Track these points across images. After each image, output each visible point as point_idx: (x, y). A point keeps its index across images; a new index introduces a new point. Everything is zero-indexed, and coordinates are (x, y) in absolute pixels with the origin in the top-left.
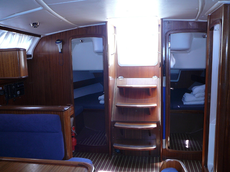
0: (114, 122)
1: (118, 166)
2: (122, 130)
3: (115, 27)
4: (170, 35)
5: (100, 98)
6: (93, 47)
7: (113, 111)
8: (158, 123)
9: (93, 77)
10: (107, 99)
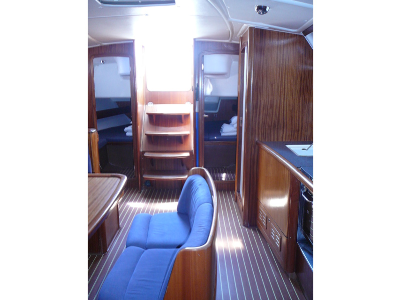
0: (144, 152)
1: (149, 198)
2: (152, 159)
3: (143, 46)
4: (203, 56)
5: (126, 129)
6: (117, 69)
7: (142, 139)
8: (191, 152)
9: (116, 106)
10: (135, 130)
